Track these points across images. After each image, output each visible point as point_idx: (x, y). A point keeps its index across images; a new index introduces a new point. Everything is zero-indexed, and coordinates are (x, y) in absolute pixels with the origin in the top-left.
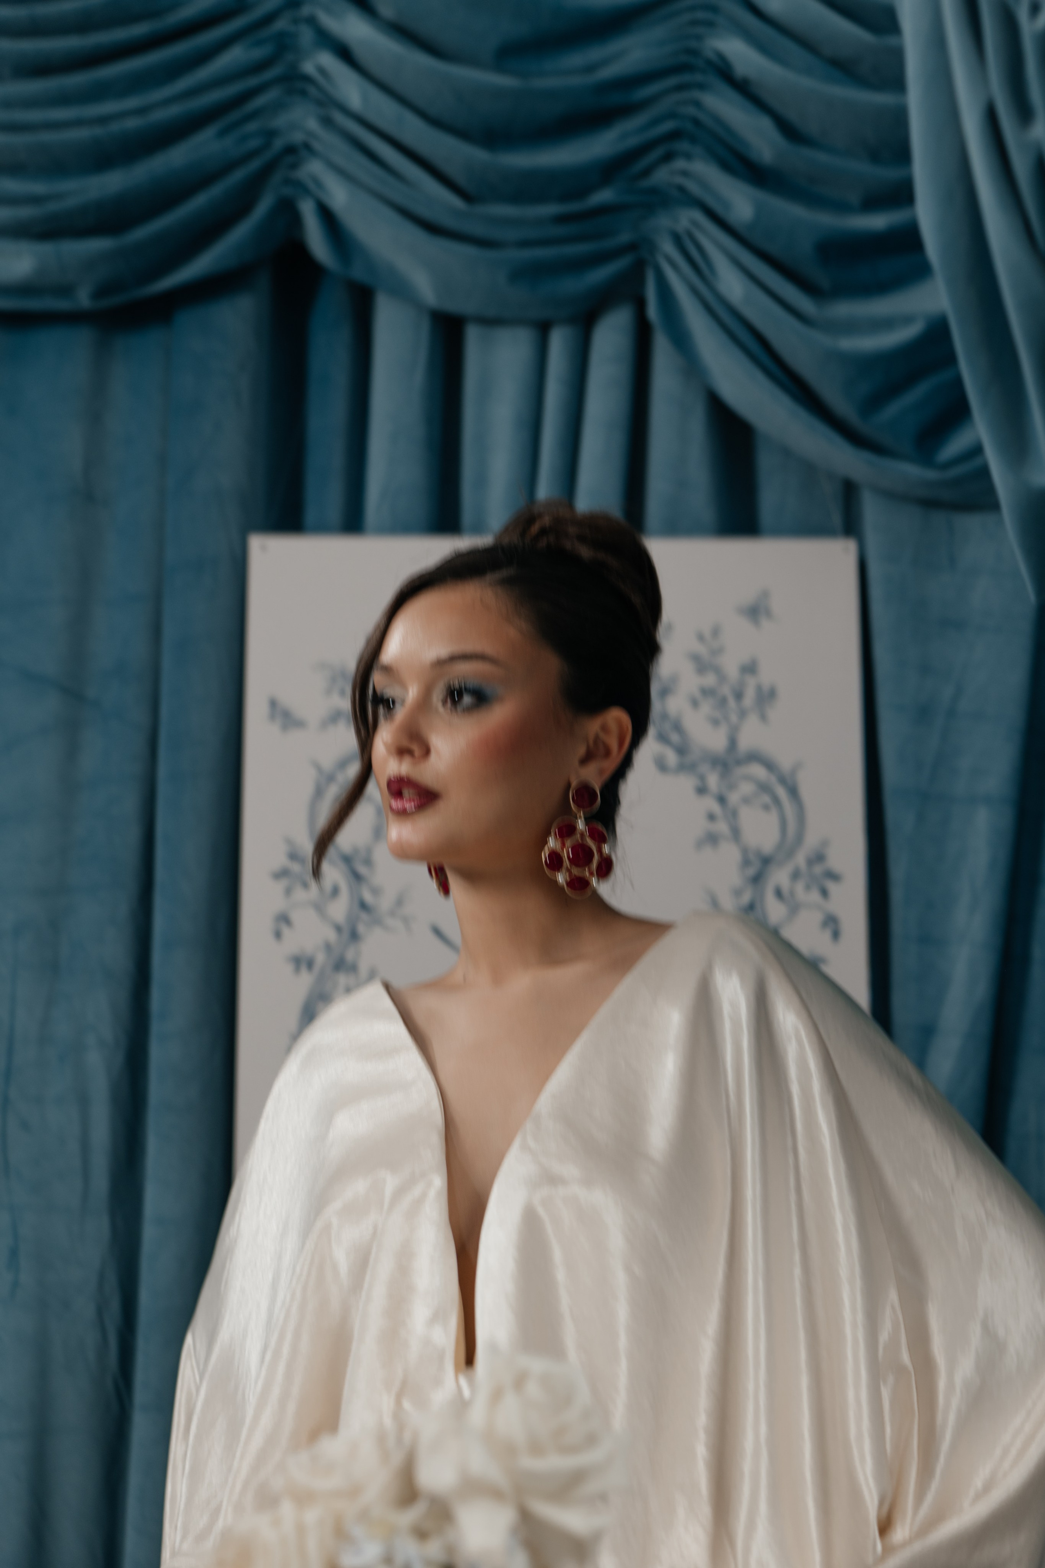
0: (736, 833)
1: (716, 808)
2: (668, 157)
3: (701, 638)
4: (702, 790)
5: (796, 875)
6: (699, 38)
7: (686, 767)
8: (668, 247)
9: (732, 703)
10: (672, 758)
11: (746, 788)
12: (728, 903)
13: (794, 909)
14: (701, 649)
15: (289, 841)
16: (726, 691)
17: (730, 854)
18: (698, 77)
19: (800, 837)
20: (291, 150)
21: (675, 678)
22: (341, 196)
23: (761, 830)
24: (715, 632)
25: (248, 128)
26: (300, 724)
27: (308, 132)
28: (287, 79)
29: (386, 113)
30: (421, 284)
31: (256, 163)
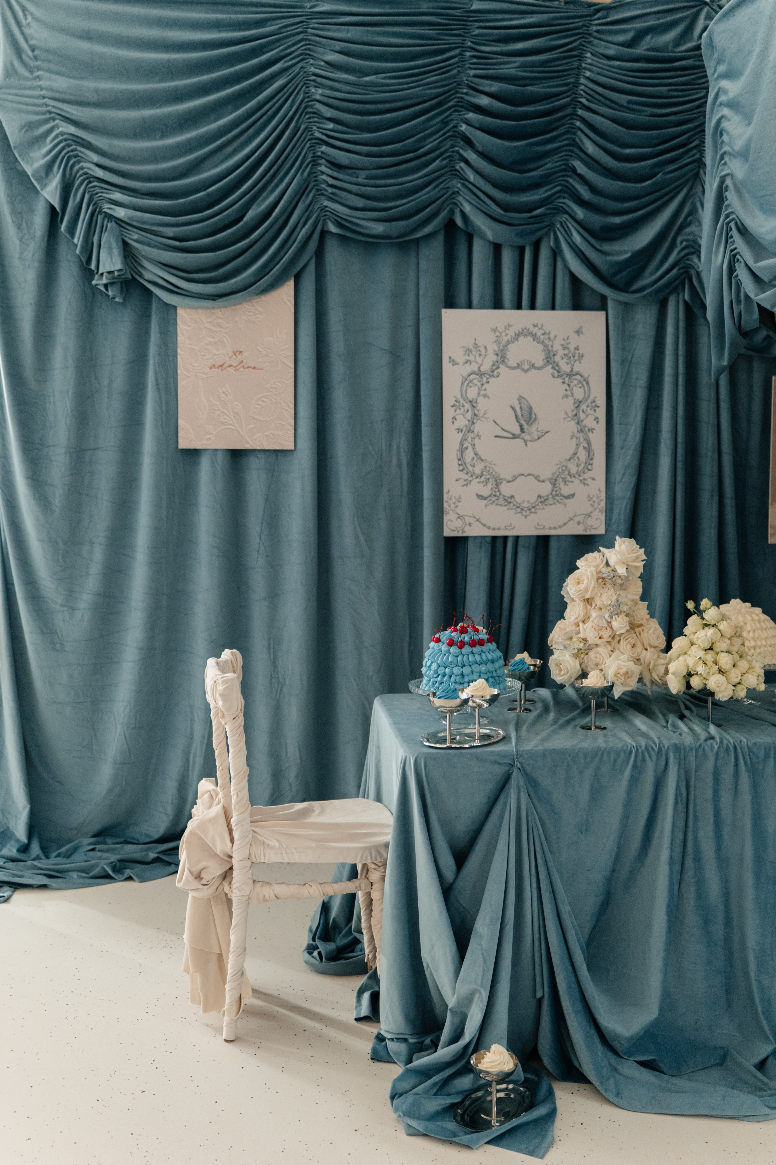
0: (573, 395)
1: (568, 388)
2: (559, 197)
3: (564, 339)
4: (564, 383)
5: (587, 406)
6: (567, 160)
7: (560, 376)
8: (558, 226)
9: (572, 358)
10: (556, 374)
11: (575, 382)
12: (570, 414)
13: (587, 416)
14: (564, 343)
15: (455, 397)
16: (570, 354)
17: (571, 400)
18: (568, 173)
19: (589, 396)
20: (453, 193)
21: (557, 351)
22: (467, 208)
23: (579, 394)
24: (568, 338)
25: (441, 186)
26: (457, 364)
27: (458, 188)
28: (452, 171)
29: (481, 183)
30: (490, 235)
31: (444, 197)
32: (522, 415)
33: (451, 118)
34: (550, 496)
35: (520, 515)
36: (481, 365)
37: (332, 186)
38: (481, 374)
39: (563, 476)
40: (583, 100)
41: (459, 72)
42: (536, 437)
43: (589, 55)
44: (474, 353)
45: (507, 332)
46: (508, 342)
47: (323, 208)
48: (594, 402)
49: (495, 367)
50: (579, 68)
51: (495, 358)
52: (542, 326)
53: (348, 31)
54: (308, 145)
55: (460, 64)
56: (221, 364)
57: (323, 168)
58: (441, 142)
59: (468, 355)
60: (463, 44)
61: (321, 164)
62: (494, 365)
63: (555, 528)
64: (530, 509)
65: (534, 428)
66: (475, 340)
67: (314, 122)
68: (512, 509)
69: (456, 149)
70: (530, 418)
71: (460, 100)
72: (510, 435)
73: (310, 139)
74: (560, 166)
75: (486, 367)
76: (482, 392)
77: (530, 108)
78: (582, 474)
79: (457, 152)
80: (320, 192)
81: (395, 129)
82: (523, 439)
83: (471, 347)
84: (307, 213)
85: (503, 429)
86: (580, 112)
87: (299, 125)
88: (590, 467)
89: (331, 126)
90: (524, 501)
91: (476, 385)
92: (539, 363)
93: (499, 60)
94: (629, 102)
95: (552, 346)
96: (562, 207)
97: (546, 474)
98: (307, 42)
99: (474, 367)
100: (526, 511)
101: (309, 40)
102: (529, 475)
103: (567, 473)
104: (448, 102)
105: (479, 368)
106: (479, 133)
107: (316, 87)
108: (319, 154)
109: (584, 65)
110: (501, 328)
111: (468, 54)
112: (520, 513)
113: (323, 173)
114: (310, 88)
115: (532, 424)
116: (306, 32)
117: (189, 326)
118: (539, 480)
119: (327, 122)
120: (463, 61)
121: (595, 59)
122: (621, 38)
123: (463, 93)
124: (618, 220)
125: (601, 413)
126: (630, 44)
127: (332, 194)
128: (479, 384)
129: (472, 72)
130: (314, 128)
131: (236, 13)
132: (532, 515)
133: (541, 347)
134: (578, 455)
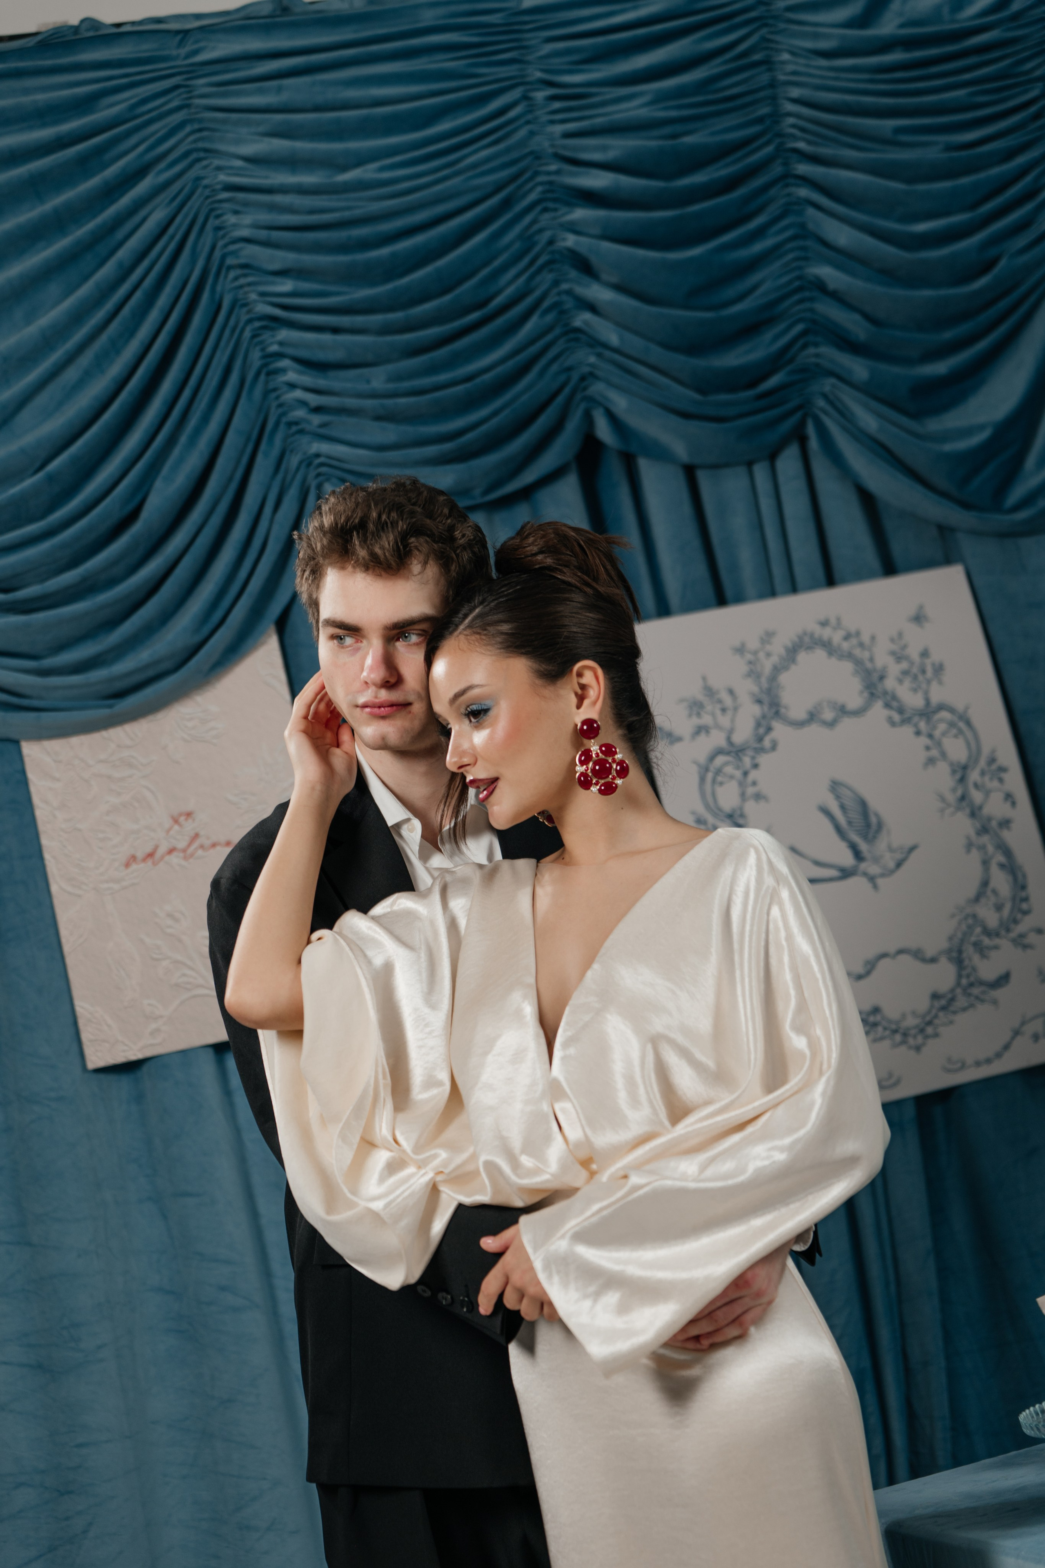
0: (944, 755)
1: (929, 742)
2: (805, 346)
3: (892, 640)
4: (918, 733)
5: (983, 773)
6: (800, 268)
7: (905, 721)
8: (821, 403)
10: (897, 717)
11: (942, 727)
12: (951, 798)
13: (987, 793)
14: (894, 647)
15: (693, 813)
16: (915, 670)
17: (943, 768)
18: (807, 294)
19: (979, 750)
20: (583, 378)
21: (885, 668)
22: (620, 403)
23: (957, 750)
24: (900, 635)
25: (555, 367)
26: (679, 739)
27: (591, 365)
28: (565, 333)
29: (635, 344)
30: (681, 450)
31: (567, 391)
32: (850, 823)
33: (536, 227)
34: (959, 991)
35: (903, 1048)
36: (731, 731)
37: (318, 410)
38: (735, 751)
39: (973, 939)
40: (801, 145)
41: (532, 134)
42: (891, 865)
43: (786, 56)
44: (709, 708)
45: (768, 648)
46: (777, 670)
47: (308, 461)
48: (992, 760)
49: (761, 731)
50: (773, 84)
51: (756, 710)
52: (839, 620)
53: (279, 89)
54: (247, 334)
55: (529, 117)
56: (149, 850)
57: (291, 376)
58: (532, 277)
59: (699, 715)
60: (523, 76)
61: (283, 371)
62: (758, 725)
63: (988, 1061)
64: (922, 1031)
65: (881, 845)
66: (704, 679)
67: (249, 284)
68: (882, 1038)
69: (565, 286)
70: (868, 825)
71: (547, 187)
72: (833, 873)
73: (250, 321)
74: (790, 282)
75: (743, 733)
76: (750, 790)
77: (699, 178)
78: (1012, 926)
79: (569, 292)
80: (294, 429)
81: (429, 269)
82: (865, 874)
83: (700, 697)
84: (280, 477)
85: (817, 863)
86: (803, 168)
87: (217, 296)
88: (1024, 906)
89: (287, 286)
90: (904, 1016)
91: (732, 777)
92: (854, 701)
93: (608, 97)
94: (898, 130)
95: (871, 660)
96: (817, 365)
97: (934, 944)
98: (196, 126)
99: (717, 739)
100: (915, 1037)
101: (200, 121)
102: (901, 952)
103: (978, 930)
104: (525, 195)
105: (729, 739)
106: (606, 245)
107: (236, 212)
108: (274, 348)
109: (782, 78)
110: (753, 644)
111: (540, 95)
112: (904, 1042)
113: (292, 386)
114: (225, 218)
115: (875, 837)
116: (188, 106)
117: (58, 780)
118: (924, 960)
119: (278, 279)
120: (530, 112)
121: (802, 61)
122: (842, 14)
123: (549, 173)
124: (940, 368)
125: (1016, 780)
126: (864, 20)
127: (323, 425)
128: (738, 774)
129: (559, 129)
130: (253, 296)
131: (27, 91)
132: (931, 1042)
133: (848, 666)
134: (993, 884)
